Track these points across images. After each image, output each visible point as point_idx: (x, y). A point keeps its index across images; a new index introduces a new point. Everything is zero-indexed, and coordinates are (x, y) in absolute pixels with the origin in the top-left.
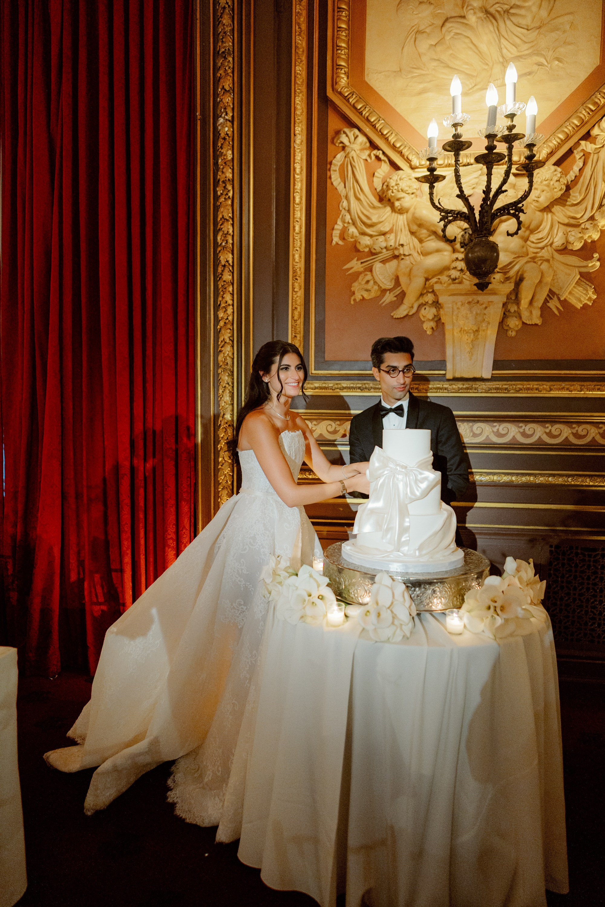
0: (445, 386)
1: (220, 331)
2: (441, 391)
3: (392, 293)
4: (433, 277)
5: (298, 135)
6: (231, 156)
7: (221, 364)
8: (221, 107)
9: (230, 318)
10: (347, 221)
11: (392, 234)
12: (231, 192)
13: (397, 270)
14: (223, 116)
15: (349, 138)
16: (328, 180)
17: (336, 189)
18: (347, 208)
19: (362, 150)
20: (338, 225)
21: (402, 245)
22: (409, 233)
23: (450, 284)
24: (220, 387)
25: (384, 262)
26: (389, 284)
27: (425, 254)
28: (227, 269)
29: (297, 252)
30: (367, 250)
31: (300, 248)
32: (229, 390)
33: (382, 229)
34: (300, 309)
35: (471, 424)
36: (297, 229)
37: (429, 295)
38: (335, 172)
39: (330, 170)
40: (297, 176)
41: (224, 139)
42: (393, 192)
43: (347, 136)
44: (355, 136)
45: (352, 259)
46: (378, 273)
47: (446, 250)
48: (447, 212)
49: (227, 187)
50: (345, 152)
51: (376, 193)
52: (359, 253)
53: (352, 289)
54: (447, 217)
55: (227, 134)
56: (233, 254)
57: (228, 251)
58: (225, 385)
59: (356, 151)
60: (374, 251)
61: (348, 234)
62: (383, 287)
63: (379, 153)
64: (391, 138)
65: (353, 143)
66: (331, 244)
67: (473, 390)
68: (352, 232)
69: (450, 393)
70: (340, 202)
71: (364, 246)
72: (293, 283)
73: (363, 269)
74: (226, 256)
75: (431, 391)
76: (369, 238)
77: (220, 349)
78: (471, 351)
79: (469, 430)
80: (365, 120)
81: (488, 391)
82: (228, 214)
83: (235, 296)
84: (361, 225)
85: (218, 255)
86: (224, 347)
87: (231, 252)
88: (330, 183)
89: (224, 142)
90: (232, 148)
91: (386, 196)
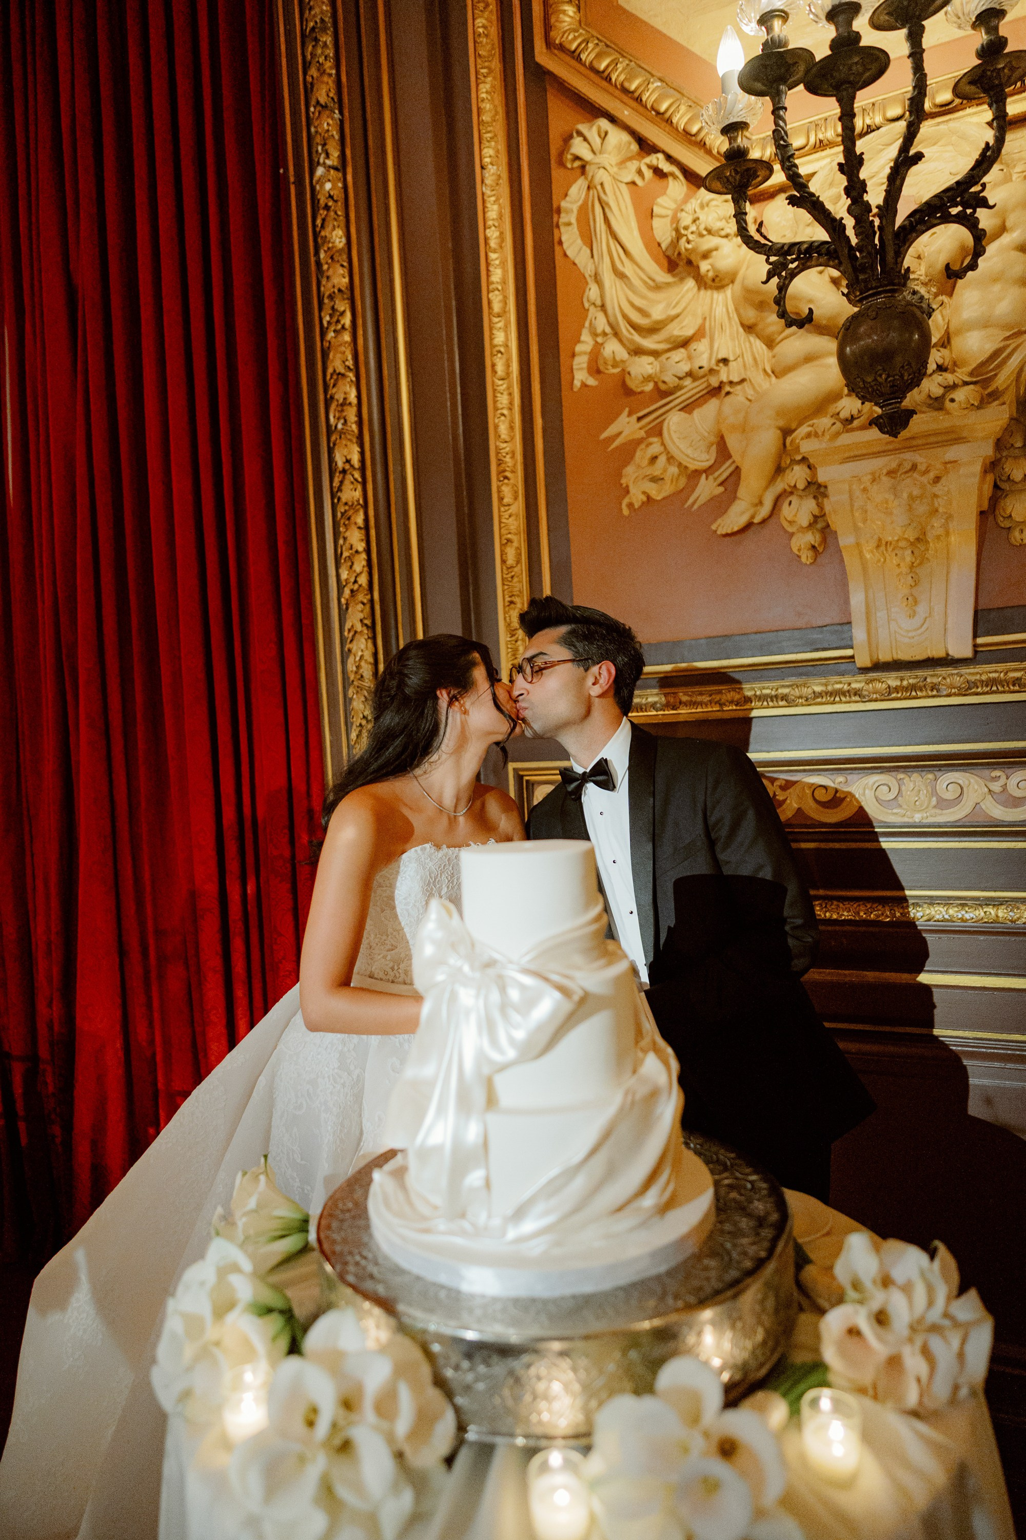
0: (854, 686)
1: (347, 609)
2: (843, 699)
3: (711, 478)
4: (800, 424)
5: (490, 166)
6: (344, 240)
7: (352, 677)
8: (317, 144)
9: (363, 580)
10: (599, 330)
11: (703, 340)
12: (348, 315)
13: (718, 422)
14: (321, 161)
15: (589, 143)
16: (557, 248)
17: (574, 264)
18: (599, 303)
19: (622, 163)
20: (583, 342)
21: (725, 361)
22: (741, 330)
23: (838, 434)
24: (354, 727)
25: (688, 408)
26: (705, 456)
27: (779, 372)
28: (349, 478)
29: (503, 418)
30: (649, 387)
31: (510, 409)
33: (676, 333)
34: (519, 541)
35: (930, 776)
36: (500, 368)
37: (797, 468)
38: (570, 228)
39: (558, 226)
40: (493, 256)
41: (327, 208)
42: (688, 242)
43: (585, 139)
44: (603, 135)
45: (618, 415)
46: (675, 436)
47: (829, 354)
48: (784, 251)
49: (336, 307)
50: (586, 178)
51: (662, 254)
52: (632, 398)
53: (623, 481)
54: (784, 266)
55: (331, 197)
56: (361, 445)
57: (350, 440)
58: (359, 721)
59: (608, 168)
60: (663, 387)
61: (605, 358)
62: (693, 466)
63: (658, 159)
64: (678, 116)
65: (601, 153)
66: (572, 389)
67: (926, 690)
68: (613, 353)
69: (867, 703)
70: (584, 292)
71: (641, 378)
72: (499, 487)
73: (642, 433)
74: (345, 452)
75: (819, 700)
76: (651, 359)
77: (348, 646)
78: (912, 595)
79: (927, 791)
80: (617, 93)
81: (966, 690)
82: (344, 362)
83: (373, 532)
84: (631, 334)
85: (333, 452)
86: (354, 642)
87: (355, 440)
88: (561, 253)
89: (326, 215)
90: (343, 224)
91: (679, 254)
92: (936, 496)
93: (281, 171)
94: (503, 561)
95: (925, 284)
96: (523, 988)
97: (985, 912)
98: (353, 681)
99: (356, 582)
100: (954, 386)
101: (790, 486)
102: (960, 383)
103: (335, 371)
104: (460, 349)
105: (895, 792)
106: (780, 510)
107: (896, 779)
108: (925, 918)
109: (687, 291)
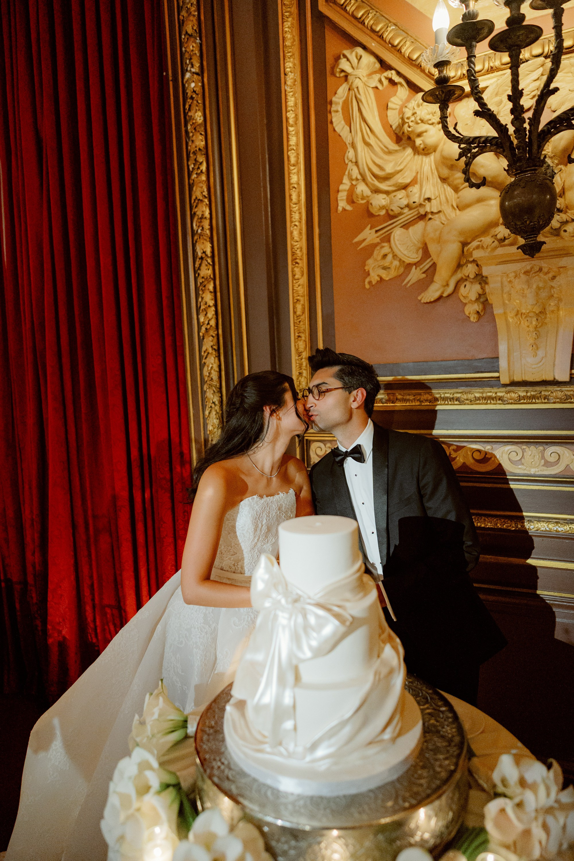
0: (499, 394)
1: (203, 339)
2: (492, 402)
3: (418, 268)
4: (473, 240)
5: (290, 74)
6: (202, 118)
7: (206, 379)
8: (186, 58)
9: (213, 323)
10: (354, 177)
11: (416, 186)
12: (205, 165)
13: (423, 235)
14: (189, 69)
15: (350, 62)
16: (329, 126)
17: (340, 136)
18: (354, 160)
19: (370, 75)
20: (344, 184)
21: (429, 199)
22: (439, 180)
23: (496, 248)
24: (207, 408)
25: (406, 226)
26: (415, 255)
27: (461, 207)
28: (205, 262)
29: (295, 227)
30: (383, 212)
31: (300, 222)
32: (216, 411)
33: (400, 181)
34: (304, 301)
35: (541, 448)
36: (294, 197)
37: (470, 265)
38: (338, 114)
39: (330, 112)
40: (291, 129)
41: (192, 98)
42: (409, 127)
43: (348, 60)
44: (359, 58)
45: (365, 228)
46: (397, 243)
47: (492, 198)
48: (470, 141)
49: (197, 159)
50: (348, 83)
51: (393, 132)
52: (373, 219)
53: (366, 268)
54: (469, 151)
55: (194, 91)
56: (212, 243)
57: (206, 240)
58: (210, 405)
59: (362, 78)
60: (391, 213)
61: (357, 194)
62: (408, 261)
63: (392, 74)
64: (405, 48)
65: (357, 68)
66: (337, 212)
67: (541, 399)
68: (362, 191)
69: (506, 405)
70: (345, 153)
71: (378, 207)
72: (293, 269)
73: (378, 240)
74: (202, 247)
75: (478, 402)
76: (384, 196)
77: (204, 361)
78: (535, 343)
79: (539, 456)
80: (368, 32)
81: (565, 400)
82: (202, 193)
83: (218, 294)
84: (373, 180)
85: (196, 246)
86: (208, 359)
87: (208, 240)
88: (332, 129)
89: (192, 103)
90: (201, 109)
91: (403, 133)
92: (552, 287)
93: (164, 74)
94: (295, 313)
95: (551, 158)
96: (317, 616)
97: (570, 528)
98: (207, 381)
99: (208, 324)
100: (567, 222)
101: (465, 276)
102: (570, 220)
103: (196, 198)
104: (270, 184)
105: (520, 455)
106: (459, 289)
107: (521, 449)
108: (535, 529)
109: (407, 156)
